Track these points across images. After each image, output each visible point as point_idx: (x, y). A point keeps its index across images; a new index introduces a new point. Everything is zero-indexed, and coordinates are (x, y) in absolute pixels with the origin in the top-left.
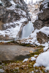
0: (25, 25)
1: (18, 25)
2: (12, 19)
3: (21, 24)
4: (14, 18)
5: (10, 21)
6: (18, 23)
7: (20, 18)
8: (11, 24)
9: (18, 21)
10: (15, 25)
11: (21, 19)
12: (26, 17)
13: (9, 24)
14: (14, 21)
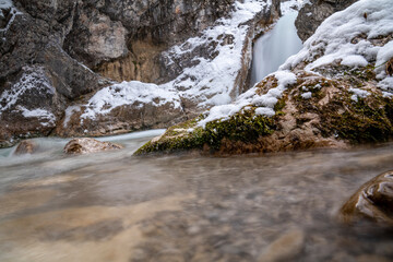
0: (262, 34)
1: (229, 39)
2: (194, 19)
3: (240, 36)
4: (202, 13)
5: (188, 29)
6: (229, 32)
7: (229, 2)
8: (194, 41)
9: (223, 20)
10: (214, 44)
11: (238, 4)
13: (187, 46)
14: (203, 25)
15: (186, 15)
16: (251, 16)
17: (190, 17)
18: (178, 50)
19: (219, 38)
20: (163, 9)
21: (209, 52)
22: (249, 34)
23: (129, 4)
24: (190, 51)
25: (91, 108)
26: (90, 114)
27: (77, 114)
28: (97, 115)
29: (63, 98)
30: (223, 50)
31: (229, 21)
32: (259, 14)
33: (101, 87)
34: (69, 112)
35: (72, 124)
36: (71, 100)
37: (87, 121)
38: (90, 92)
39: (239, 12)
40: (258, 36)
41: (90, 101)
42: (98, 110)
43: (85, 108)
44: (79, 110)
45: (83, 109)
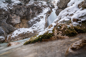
0: (49, 15)
1: (42, 17)
2: (34, 14)
4: (36, 12)
5: (33, 16)
6: (42, 16)
7: (41, 10)
8: (35, 18)
9: (41, 13)
10: (39, 18)
11: (43, 10)
12: (47, 7)
13: (34, 19)
14: (37, 15)
15: (33, 13)
16: (46, 12)
17: (34, 13)
18: (32, 20)
19: (40, 17)
20: (28, 12)
21: (38, 20)
22: (46, 16)
23: (20, 12)
24: (34, 20)
25: (13, 35)
26: (13, 36)
27: (10, 37)
28: (15, 36)
29: (6, 33)
30: (41, 19)
31: (42, 13)
32: (48, 11)
33: (15, 30)
34: (8, 36)
35: (9, 39)
36: (8, 34)
37: (12, 38)
38: (13, 31)
39: (44, 11)
40: (48, 16)
41: (13, 33)
42: (15, 35)
43: (12, 35)
45: (11, 35)
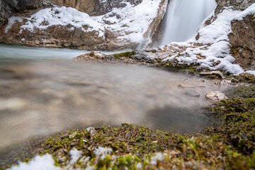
25: (32, 22)
26: (30, 26)
27: (19, 24)
28: (35, 28)
29: (8, 8)
33: (44, 7)
34: (12, 21)
35: (12, 31)
37: (26, 31)
38: (34, 9)
41: (32, 16)
42: (37, 25)
43: (26, 20)
44: (21, 20)
45: (25, 21)
